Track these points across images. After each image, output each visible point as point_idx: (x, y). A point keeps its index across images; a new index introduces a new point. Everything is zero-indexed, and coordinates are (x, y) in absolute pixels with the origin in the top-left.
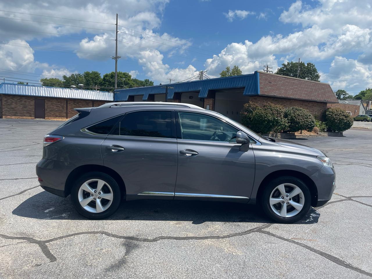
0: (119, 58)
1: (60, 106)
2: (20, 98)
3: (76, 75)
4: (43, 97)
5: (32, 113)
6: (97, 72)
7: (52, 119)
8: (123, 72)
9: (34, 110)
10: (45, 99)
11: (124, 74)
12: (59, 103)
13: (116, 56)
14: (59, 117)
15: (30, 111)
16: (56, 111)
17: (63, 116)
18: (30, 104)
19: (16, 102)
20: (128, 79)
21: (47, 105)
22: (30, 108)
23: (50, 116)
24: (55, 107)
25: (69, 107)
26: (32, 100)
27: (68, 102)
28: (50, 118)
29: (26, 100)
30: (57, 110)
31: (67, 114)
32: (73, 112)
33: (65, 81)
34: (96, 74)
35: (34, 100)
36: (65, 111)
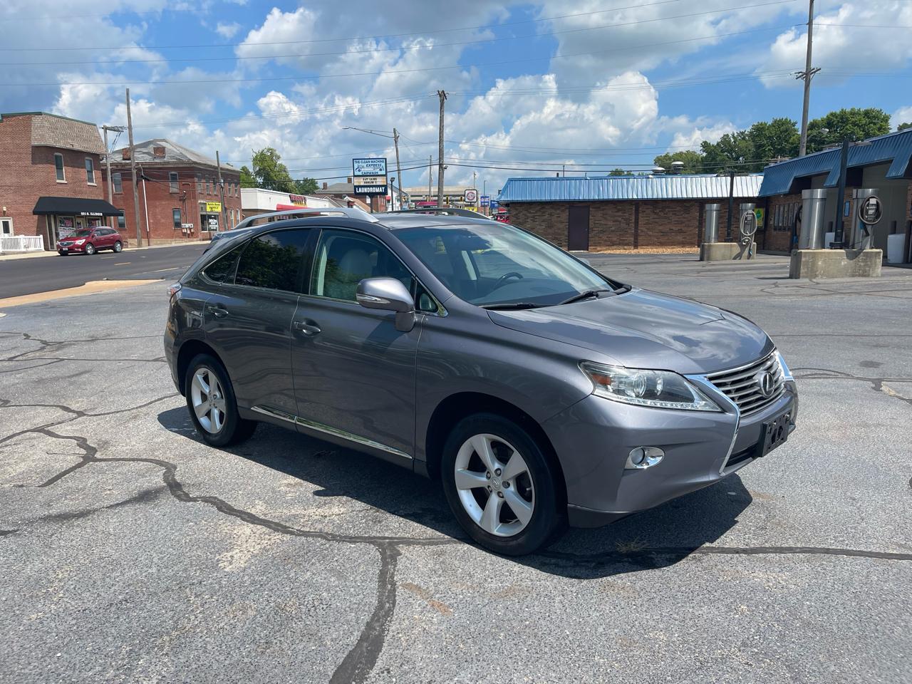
0: (815, 72)
1: (620, 219)
2: (540, 207)
3: (733, 135)
4: (584, 202)
5: (564, 238)
6: (786, 119)
7: (604, 250)
8: (862, 110)
9: (566, 233)
10: (588, 207)
11: (867, 114)
12: (620, 214)
13: (807, 69)
14: (619, 244)
15: (559, 234)
16: (613, 231)
17: (626, 242)
18: (559, 219)
19: (534, 217)
20: (878, 126)
21: (595, 217)
22: (559, 229)
23: (599, 244)
24: (611, 223)
25: (642, 221)
26: (563, 211)
27: (640, 209)
28: (599, 249)
29: (553, 211)
30: (613, 229)
31: (636, 236)
32: (651, 233)
33: (705, 154)
34: (783, 124)
35: (567, 210)
36: (633, 231)
